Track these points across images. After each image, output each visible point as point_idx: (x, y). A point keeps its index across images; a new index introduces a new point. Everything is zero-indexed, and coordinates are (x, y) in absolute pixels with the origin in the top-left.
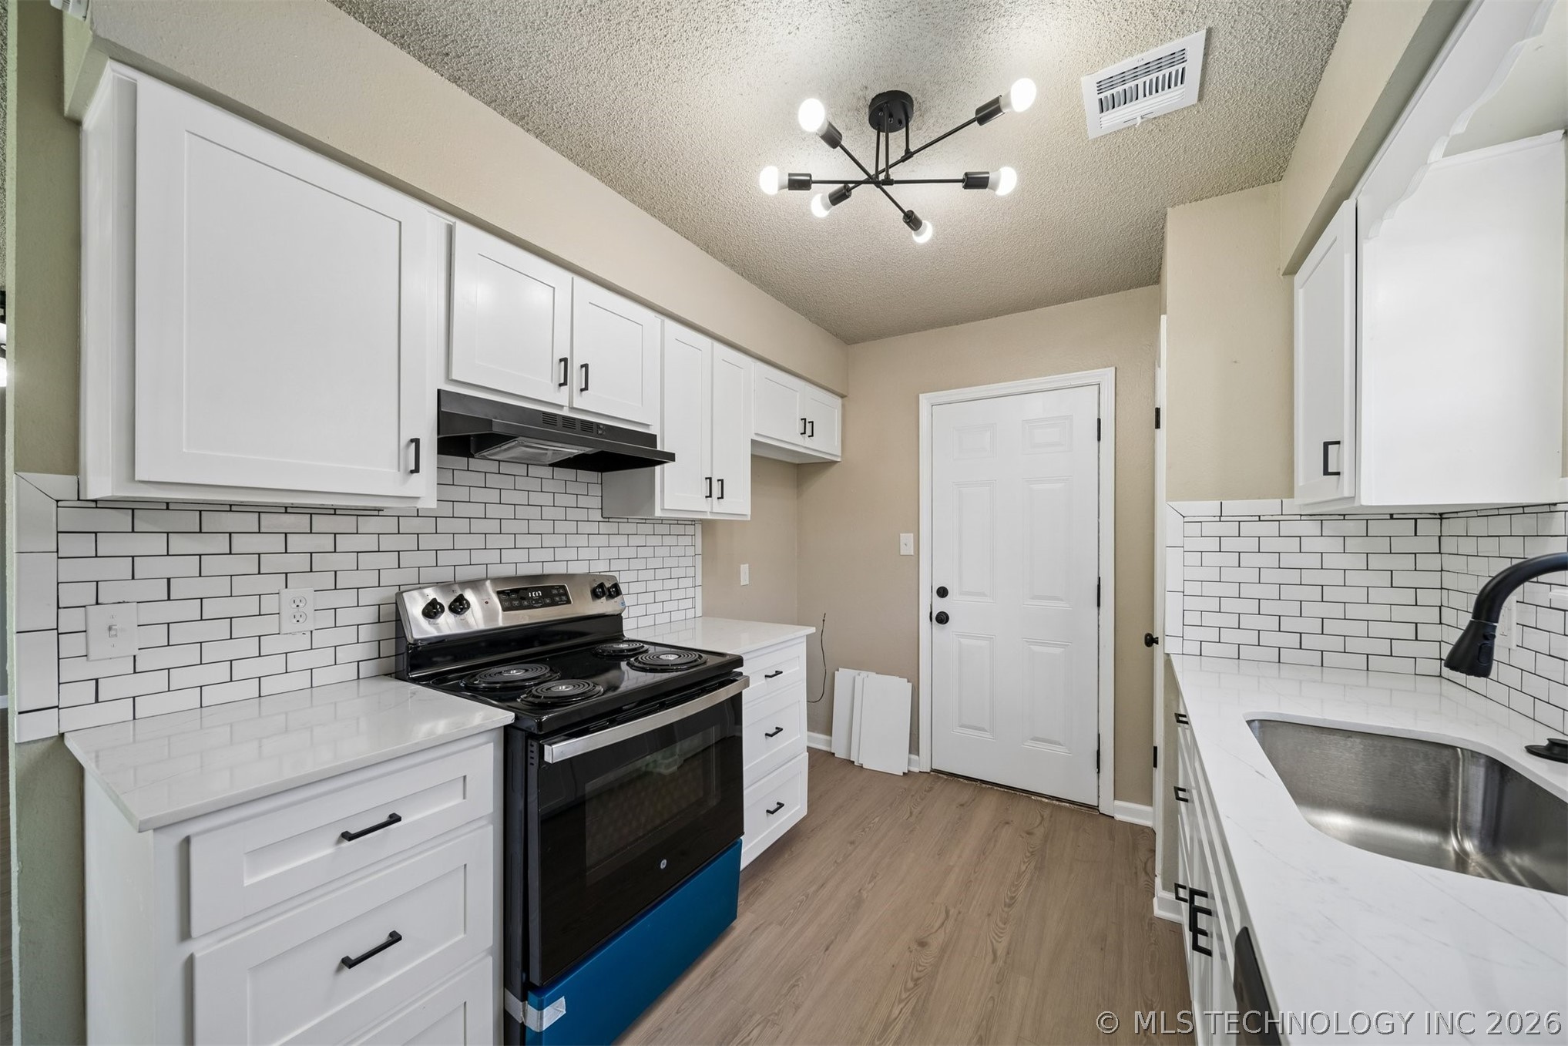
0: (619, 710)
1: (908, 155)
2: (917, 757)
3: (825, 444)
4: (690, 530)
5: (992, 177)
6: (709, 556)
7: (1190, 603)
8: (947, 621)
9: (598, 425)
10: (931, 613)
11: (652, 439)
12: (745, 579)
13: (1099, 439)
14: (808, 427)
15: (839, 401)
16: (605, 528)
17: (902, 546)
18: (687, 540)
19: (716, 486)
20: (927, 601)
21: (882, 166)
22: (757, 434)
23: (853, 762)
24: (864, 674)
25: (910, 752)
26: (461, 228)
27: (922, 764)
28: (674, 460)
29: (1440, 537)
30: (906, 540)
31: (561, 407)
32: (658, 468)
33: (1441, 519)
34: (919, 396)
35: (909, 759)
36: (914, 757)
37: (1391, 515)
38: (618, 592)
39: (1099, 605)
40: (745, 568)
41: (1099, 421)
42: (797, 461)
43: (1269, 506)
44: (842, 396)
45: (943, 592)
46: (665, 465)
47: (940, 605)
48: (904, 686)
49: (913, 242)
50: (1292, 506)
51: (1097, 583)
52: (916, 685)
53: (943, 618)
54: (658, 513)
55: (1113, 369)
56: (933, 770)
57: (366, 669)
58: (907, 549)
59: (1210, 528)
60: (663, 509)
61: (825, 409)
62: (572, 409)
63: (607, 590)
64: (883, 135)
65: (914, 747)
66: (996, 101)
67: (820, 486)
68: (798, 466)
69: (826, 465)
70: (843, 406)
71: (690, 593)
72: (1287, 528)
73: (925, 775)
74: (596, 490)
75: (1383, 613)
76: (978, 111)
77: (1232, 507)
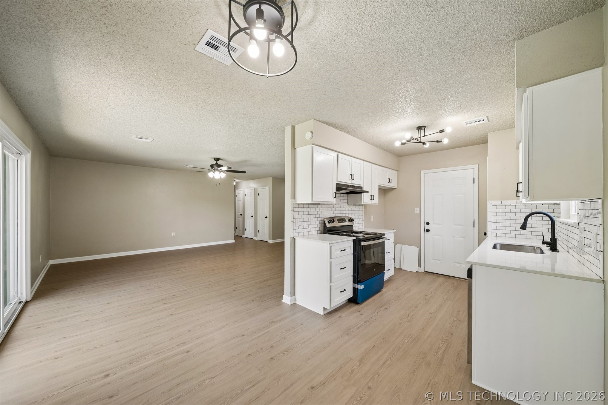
0: (369, 239)
1: (425, 136)
2: (420, 268)
3: (394, 185)
4: (362, 207)
5: (443, 140)
6: (365, 213)
7: (493, 224)
8: (429, 231)
9: (354, 186)
10: (424, 229)
11: (361, 188)
12: (372, 220)
13: (474, 183)
14: (390, 180)
15: (397, 172)
16: (348, 206)
17: (416, 211)
18: (361, 209)
19: (373, 197)
20: (423, 226)
21: (419, 136)
22: (379, 184)
23: (401, 269)
24: (404, 246)
25: (418, 267)
26: (340, 154)
27: (422, 270)
28: (368, 192)
29: (554, 209)
30: (417, 209)
31: (349, 183)
32: (362, 194)
33: (554, 205)
34: (421, 172)
35: (418, 269)
36: (419, 268)
37: (542, 204)
38: (353, 220)
39: (474, 227)
40: (372, 217)
41: (474, 178)
42: (384, 188)
43: (513, 202)
44: (398, 171)
45: (428, 224)
46: (364, 194)
47: (427, 227)
48: (416, 249)
49: (424, 147)
50: (518, 202)
51: (473, 221)
52: (420, 249)
53: (428, 231)
54: (363, 204)
55: (478, 165)
56: (425, 271)
57: (319, 232)
58: (417, 212)
59: (498, 207)
60: (363, 203)
61: (393, 175)
62: (351, 183)
63: (351, 220)
64: (420, 131)
65: (419, 265)
66: (444, 130)
67: (391, 195)
68: (384, 189)
69: (393, 189)
70: (398, 173)
71: (362, 222)
72: (517, 207)
73: (422, 273)
74: (346, 198)
75: (540, 226)
76: (440, 131)
77: (503, 202)
